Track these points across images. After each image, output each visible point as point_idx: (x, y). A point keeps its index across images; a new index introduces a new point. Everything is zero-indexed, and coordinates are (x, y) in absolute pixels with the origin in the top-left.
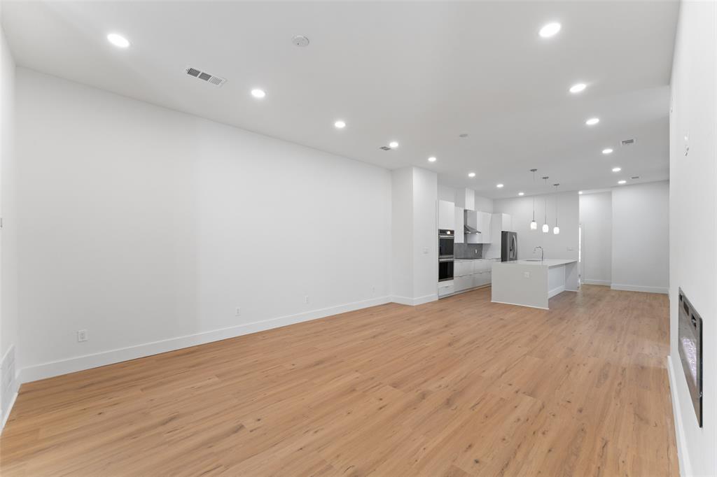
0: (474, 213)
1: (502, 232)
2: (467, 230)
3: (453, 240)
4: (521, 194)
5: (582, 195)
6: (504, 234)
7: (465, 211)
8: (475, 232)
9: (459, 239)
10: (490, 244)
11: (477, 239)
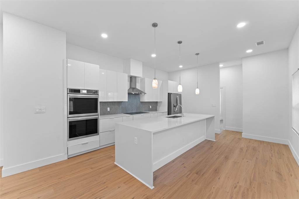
0: (143, 79)
1: (168, 93)
3: (96, 100)
5: (223, 68)
6: (170, 95)
10: (162, 102)
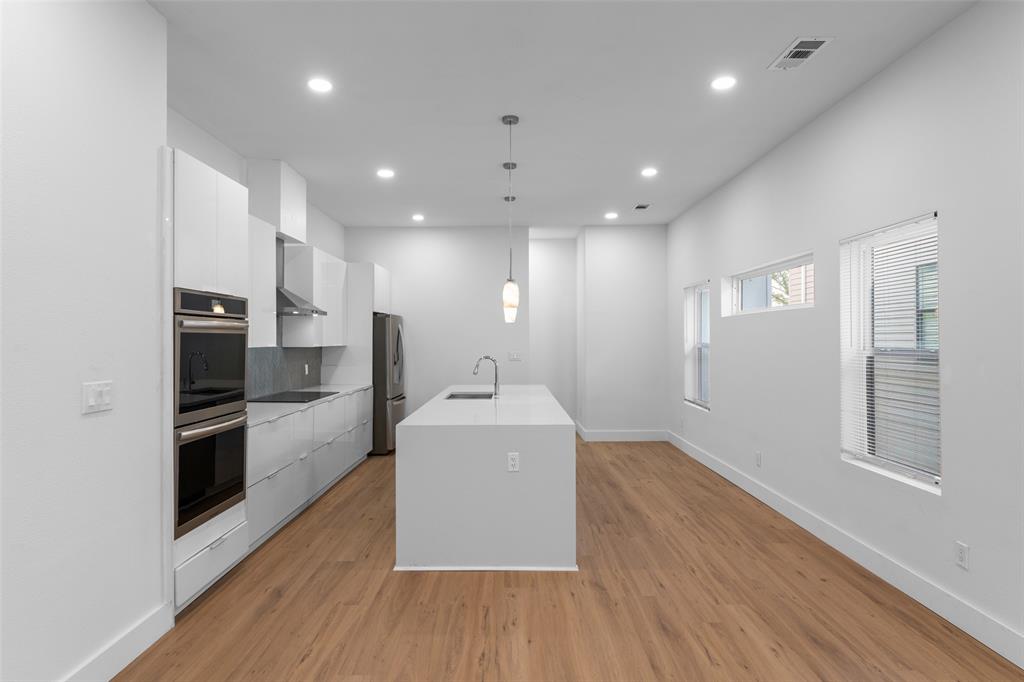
0: (305, 252)
1: (376, 315)
2: (285, 303)
3: (242, 338)
4: (418, 218)
5: (534, 239)
6: (380, 321)
7: (280, 240)
8: (309, 312)
9: (261, 332)
10: (344, 347)
11: (310, 335)
